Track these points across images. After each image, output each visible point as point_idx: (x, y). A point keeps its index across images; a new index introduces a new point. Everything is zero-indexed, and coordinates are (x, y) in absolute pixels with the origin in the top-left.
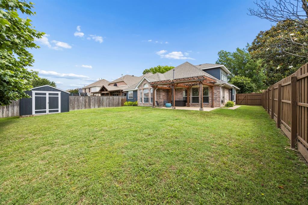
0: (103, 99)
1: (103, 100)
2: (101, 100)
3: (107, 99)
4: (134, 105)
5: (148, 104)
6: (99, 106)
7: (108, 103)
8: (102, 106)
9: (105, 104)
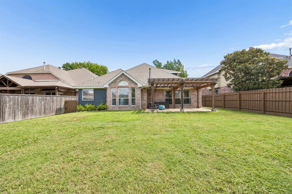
0: (33, 100)
1: (33, 103)
2: (30, 103)
3: (41, 101)
4: (100, 110)
5: (127, 107)
6: (25, 115)
7: (43, 107)
8: (32, 113)
9: (36, 109)
